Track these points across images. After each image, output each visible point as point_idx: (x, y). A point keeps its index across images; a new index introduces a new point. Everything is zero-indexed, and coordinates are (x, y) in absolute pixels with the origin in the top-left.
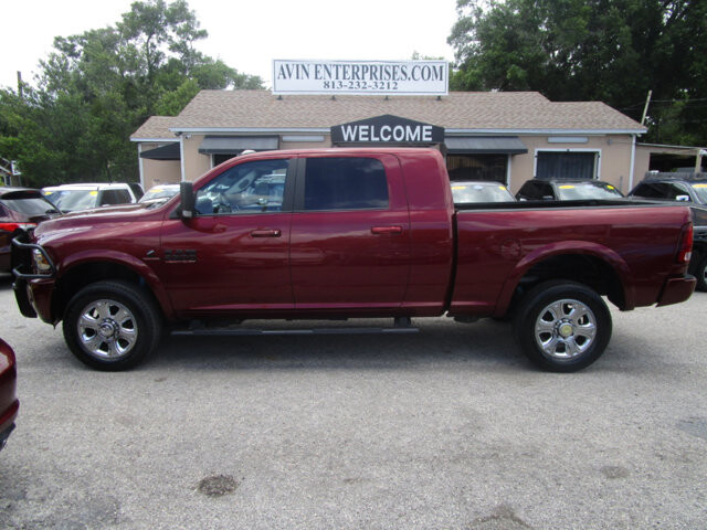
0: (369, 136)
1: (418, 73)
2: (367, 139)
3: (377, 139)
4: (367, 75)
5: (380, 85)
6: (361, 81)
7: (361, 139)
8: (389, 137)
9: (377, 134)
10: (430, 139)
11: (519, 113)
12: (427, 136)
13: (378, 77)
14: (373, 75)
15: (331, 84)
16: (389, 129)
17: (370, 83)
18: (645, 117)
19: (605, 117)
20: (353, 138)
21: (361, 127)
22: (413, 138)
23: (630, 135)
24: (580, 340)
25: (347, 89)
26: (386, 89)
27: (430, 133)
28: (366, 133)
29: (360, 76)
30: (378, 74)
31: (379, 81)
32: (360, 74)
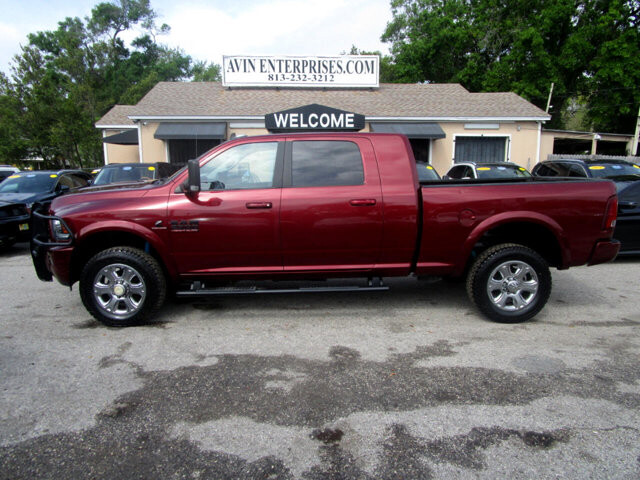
0: (299, 123)
1: (352, 67)
2: (297, 126)
3: (306, 126)
4: (307, 69)
5: (318, 78)
6: (301, 74)
7: (292, 125)
8: (317, 124)
9: (306, 121)
10: (352, 126)
11: (440, 103)
12: (349, 123)
13: (317, 70)
14: (312, 68)
15: (275, 77)
16: (317, 117)
17: (310, 76)
18: (549, 106)
19: (515, 106)
20: (284, 125)
21: (292, 115)
22: (337, 125)
23: (536, 122)
24: (525, 294)
25: (289, 81)
26: (324, 81)
27: (352, 120)
28: (296, 120)
29: (301, 70)
30: (316, 68)
31: (317, 74)
32: (301, 68)
